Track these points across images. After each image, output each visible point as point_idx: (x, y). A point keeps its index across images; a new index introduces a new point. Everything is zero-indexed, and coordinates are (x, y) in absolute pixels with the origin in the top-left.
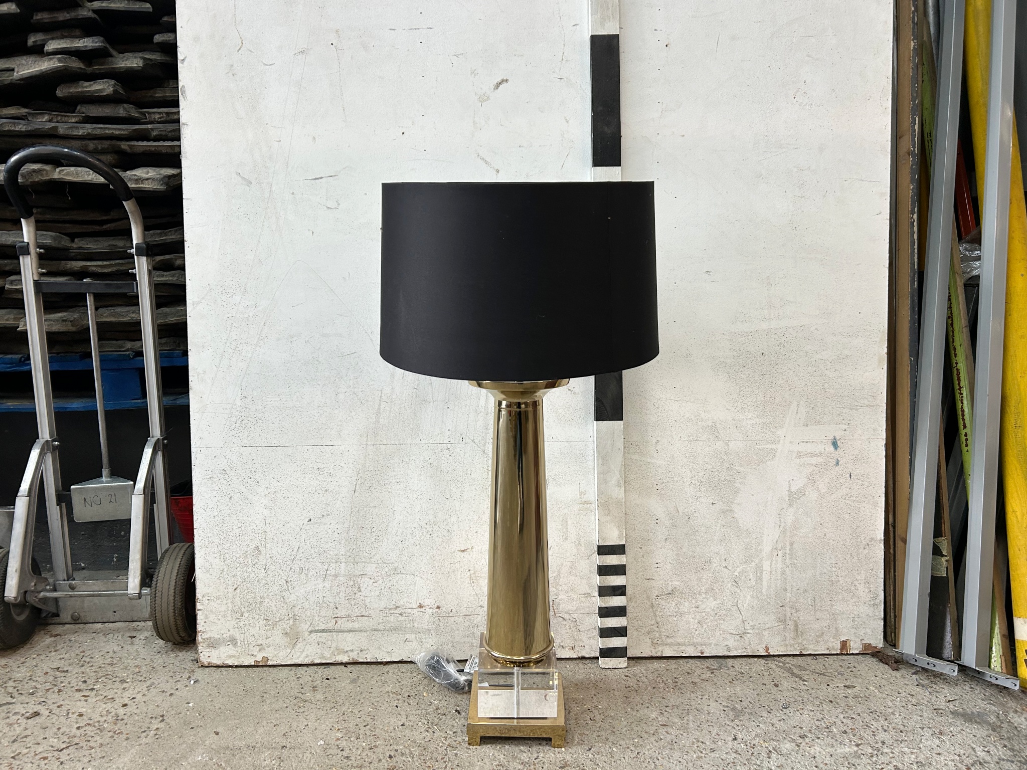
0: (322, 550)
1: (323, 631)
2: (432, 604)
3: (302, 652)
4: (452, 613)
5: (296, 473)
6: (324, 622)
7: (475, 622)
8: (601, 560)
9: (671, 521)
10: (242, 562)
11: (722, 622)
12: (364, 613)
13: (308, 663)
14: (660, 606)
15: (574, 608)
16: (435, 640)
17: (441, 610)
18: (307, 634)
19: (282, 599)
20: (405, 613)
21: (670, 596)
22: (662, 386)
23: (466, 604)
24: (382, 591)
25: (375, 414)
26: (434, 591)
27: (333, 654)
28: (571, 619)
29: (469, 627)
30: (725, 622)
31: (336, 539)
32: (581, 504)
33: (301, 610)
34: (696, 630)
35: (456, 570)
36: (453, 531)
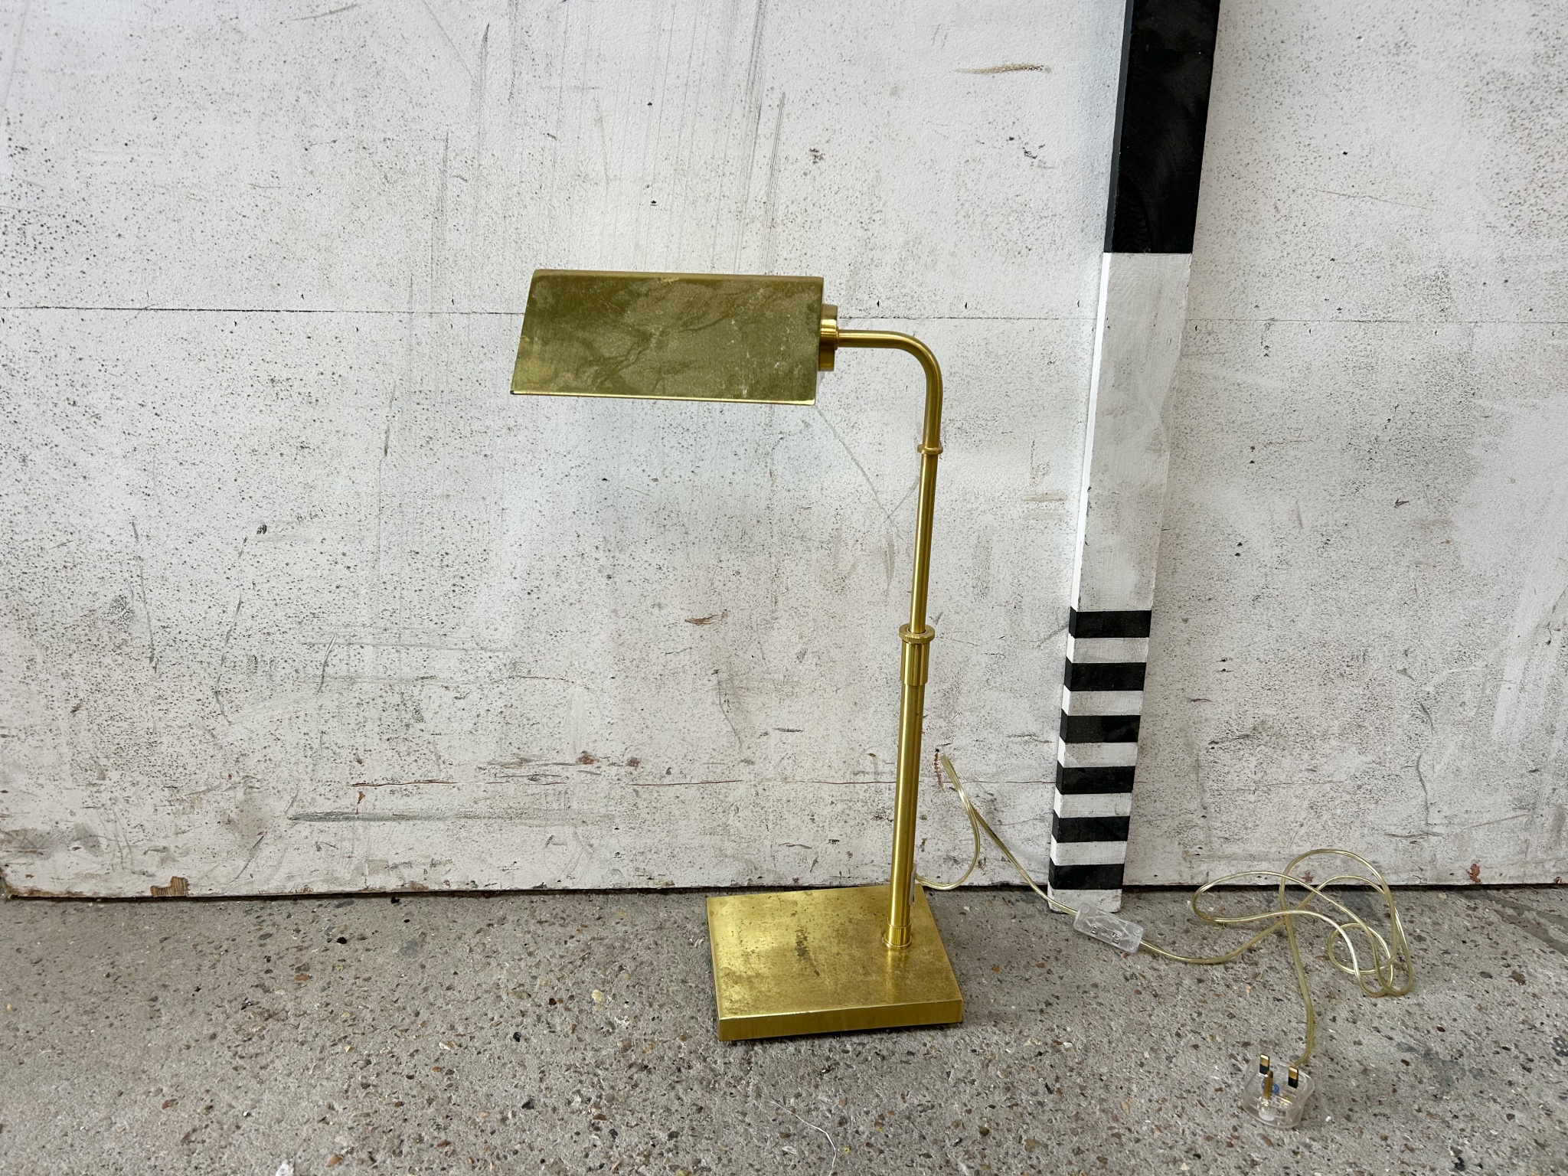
0: (307, 611)
1: (327, 817)
2: (618, 754)
3: (277, 868)
4: (669, 778)
5: (207, 394)
6: (330, 795)
7: (730, 799)
8: (1081, 651)
9: (1278, 551)
10: (83, 638)
11: (1372, 806)
12: (433, 776)
13: (294, 892)
14: (1218, 767)
15: (992, 770)
16: (626, 841)
17: (640, 770)
18: (284, 823)
19: (208, 736)
20: (546, 776)
21: (1248, 742)
22: (1307, 149)
23: (708, 756)
24: (481, 720)
25: (430, 216)
26: (621, 723)
27: (359, 871)
28: (981, 795)
29: (714, 811)
30: (1380, 807)
31: (344, 583)
32: (1034, 499)
33: (263, 766)
34: (1302, 825)
35: (681, 670)
36: (671, 569)
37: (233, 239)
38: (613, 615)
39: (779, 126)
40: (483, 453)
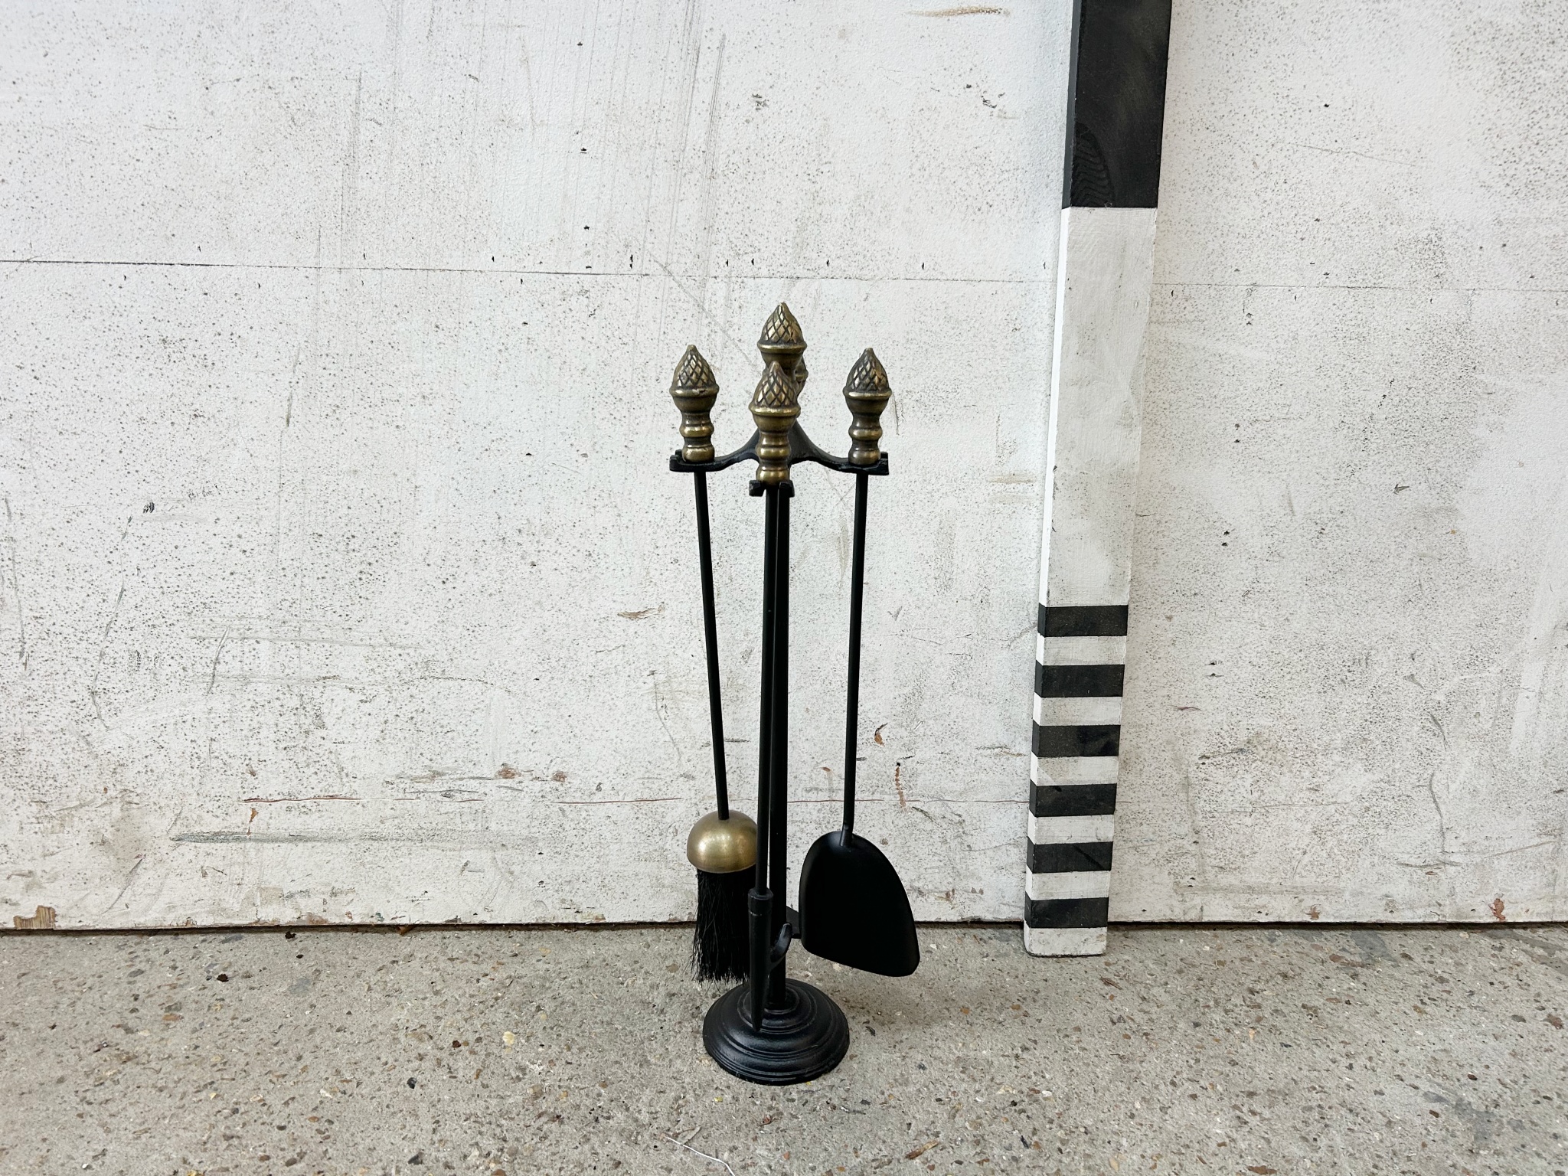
0: (197, 601)
1: (215, 837)
2: (542, 767)
3: (156, 896)
4: (599, 794)
5: (91, 355)
6: (219, 812)
7: (668, 820)
8: (1053, 652)
9: (1268, 540)
11: (1383, 832)
12: (335, 790)
13: (175, 925)
14: (1210, 785)
15: (960, 787)
16: (551, 867)
17: (566, 785)
18: (166, 845)
19: (82, 743)
20: (461, 791)
21: (1242, 757)
22: (1285, 101)
23: (643, 770)
24: (390, 726)
25: (341, 162)
26: (545, 731)
27: (250, 901)
28: (948, 816)
29: (649, 833)
30: (1390, 832)
31: (239, 569)
32: (999, 481)
33: (143, 778)
34: (1305, 853)
35: (613, 671)
36: (602, 556)
37: (124, 185)
38: (537, 608)
39: (719, 69)
40: (395, 424)
